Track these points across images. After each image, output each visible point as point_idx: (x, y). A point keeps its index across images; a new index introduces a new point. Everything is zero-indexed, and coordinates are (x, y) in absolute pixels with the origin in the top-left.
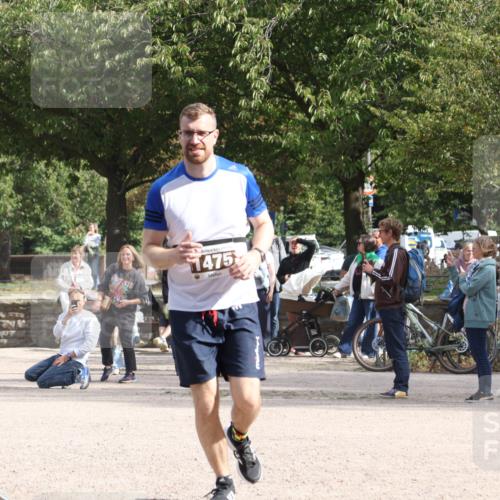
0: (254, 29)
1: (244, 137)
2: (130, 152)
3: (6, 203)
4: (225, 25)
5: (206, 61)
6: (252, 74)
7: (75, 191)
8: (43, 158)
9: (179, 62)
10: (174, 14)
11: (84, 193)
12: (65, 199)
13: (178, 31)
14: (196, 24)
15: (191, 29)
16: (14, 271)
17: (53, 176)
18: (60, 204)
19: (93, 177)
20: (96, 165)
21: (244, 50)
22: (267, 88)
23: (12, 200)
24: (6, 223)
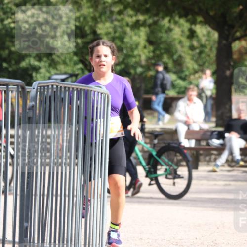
3: (141, 53)
7: (195, 44)
8: (167, 15)
11: (202, 46)
12: (186, 49)
18: (183, 54)
19: (209, 33)
23: (146, 51)
24: (139, 70)
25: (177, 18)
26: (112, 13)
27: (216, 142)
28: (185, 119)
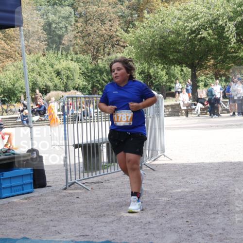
0: (230, 25)
1: (228, 55)
2: (197, 61)
3: (164, 78)
4: (222, 24)
5: (217, 35)
6: (231, 37)
7: (182, 73)
8: (173, 65)
9: (209, 35)
10: (207, 22)
11: (185, 74)
12: (179, 75)
13: (209, 27)
14: (214, 25)
15: (212, 26)
16: (167, 96)
17: (176, 70)
19: (187, 69)
20: (188, 66)
21: (228, 31)
22: (235, 41)
23: (166, 77)
24: (164, 83)
25: (176, 65)
26: (154, 66)
27: (194, 107)
28: (182, 100)
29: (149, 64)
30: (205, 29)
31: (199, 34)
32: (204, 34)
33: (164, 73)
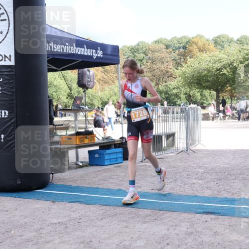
29: (190, 88)
30: (226, 69)
31: (221, 71)
32: (225, 71)
33: (199, 94)
